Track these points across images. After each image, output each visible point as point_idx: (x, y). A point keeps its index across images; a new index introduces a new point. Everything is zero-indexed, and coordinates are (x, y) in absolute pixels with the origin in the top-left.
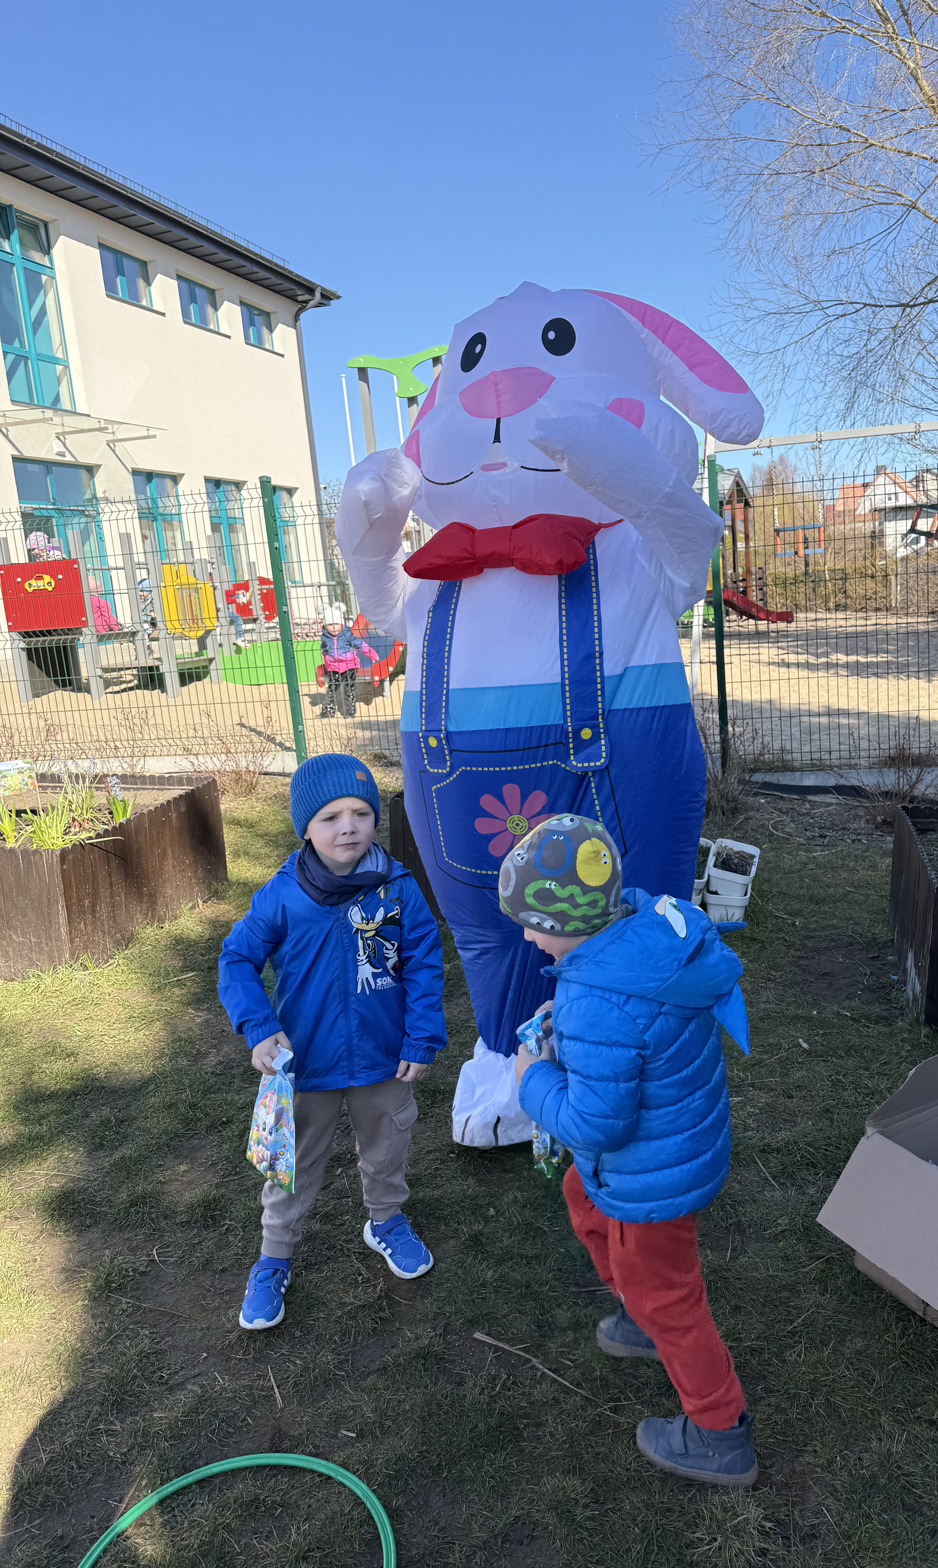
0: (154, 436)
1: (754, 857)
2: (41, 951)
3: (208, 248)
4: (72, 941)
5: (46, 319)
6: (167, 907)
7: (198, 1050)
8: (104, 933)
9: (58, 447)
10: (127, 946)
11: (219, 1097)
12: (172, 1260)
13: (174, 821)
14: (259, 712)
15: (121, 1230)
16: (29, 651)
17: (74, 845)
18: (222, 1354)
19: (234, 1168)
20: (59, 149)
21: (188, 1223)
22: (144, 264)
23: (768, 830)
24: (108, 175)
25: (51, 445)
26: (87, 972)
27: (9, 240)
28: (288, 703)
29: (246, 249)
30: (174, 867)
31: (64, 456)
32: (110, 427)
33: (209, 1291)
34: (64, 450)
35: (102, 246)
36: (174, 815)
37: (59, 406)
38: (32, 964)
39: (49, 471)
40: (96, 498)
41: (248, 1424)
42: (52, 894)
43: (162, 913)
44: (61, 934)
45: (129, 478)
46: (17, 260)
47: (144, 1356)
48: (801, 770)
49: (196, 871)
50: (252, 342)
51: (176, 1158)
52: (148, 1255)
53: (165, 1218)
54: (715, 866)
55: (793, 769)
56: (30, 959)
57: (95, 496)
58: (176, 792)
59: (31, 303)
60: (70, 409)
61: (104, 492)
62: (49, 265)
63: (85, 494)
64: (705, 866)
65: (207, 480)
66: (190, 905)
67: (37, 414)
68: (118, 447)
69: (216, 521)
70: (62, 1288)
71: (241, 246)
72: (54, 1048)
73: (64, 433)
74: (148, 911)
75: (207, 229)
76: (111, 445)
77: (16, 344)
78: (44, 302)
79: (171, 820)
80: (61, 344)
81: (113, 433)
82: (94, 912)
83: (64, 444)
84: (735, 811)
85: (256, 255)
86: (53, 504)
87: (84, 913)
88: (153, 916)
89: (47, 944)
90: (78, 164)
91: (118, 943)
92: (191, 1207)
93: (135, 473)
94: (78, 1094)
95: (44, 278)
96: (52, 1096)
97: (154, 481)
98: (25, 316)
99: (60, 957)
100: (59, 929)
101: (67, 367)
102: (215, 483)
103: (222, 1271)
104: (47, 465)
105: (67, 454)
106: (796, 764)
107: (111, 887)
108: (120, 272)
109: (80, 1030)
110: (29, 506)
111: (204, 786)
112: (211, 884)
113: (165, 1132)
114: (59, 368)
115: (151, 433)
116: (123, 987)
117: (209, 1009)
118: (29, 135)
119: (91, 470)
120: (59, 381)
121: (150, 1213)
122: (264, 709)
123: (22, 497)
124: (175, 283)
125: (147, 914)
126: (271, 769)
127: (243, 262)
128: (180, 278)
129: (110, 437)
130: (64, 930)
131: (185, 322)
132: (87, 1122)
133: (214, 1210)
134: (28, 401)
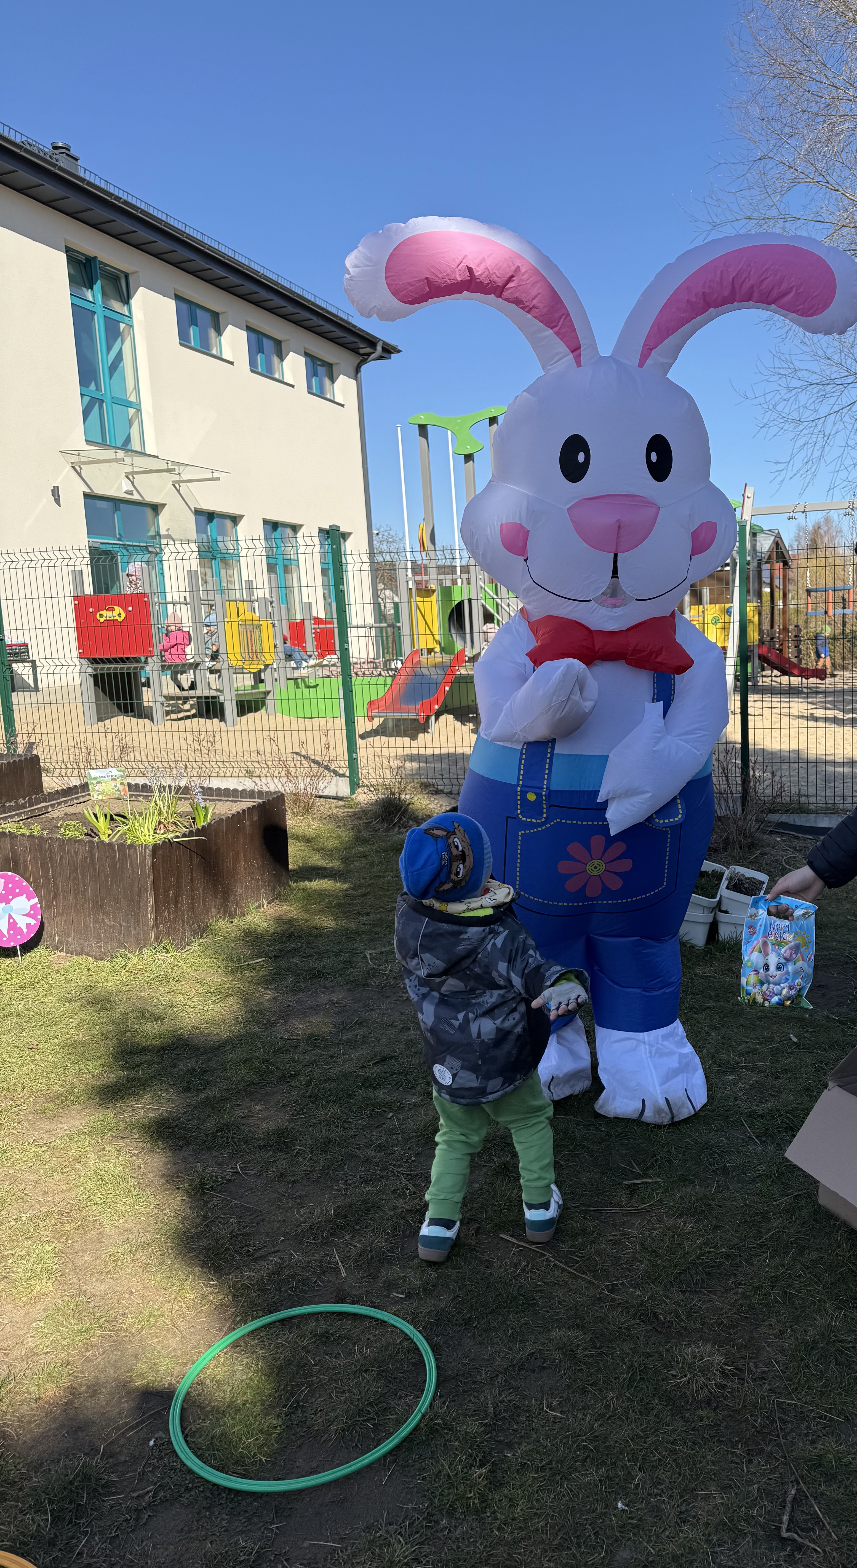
0: (218, 479)
1: (763, 883)
2: (129, 934)
3: (278, 301)
4: (157, 926)
5: (121, 365)
6: (237, 905)
7: (268, 1020)
8: (184, 922)
9: (126, 486)
10: (202, 936)
11: (288, 1057)
12: (253, 1172)
13: (247, 828)
14: (317, 740)
15: (209, 1149)
16: (95, 677)
17: (164, 842)
18: (296, 1239)
19: (302, 1109)
20: (143, 206)
21: (265, 1146)
22: (215, 315)
23: (781, 864)
24: (187, 232)
25: (120, 484)
26: (167, 955)
27: (92, 289)
28: (344, 732)
29: (314, 304)
30: (245, 869)
31: (132, 494)
32: (177, 468)
33: (283, 1195)
34: (133, 489)
35: (178, 298)
36: (248, 823)
37: (129, 447)
38: (120, 945)
39: (117, 509)
40: (160, 535)
41: (319, 1285)
42: (142, 883)
43: (232, 909)
44: (148, 920)
45: (192, 518)
46: (99, 309)
47: (233, 1236)
48: (816, 812)
49: (263, 875)
50: (314, 391)
51: (252, 1100)
52: (232, 1168)
53: (246, 1142)
54: (727, 888)
55: (808, 812)
56: (119, 941)
57: (158, 534)
58: (247, 804)
59: (109, 348)
60: (139, 450)
61: (168, 530)
62: (127, 314)
63: (149, 531)
64: (718, 889)
65: (265, 522)
66: (256, 904)
67: (110, 454)
68: (183, 488)
69: (272, 561)
70: (163, 1188)
71: (309, 301)
72: (143, 1015)
73: (133, 473)
74: (221, 906)
75: (277, 284)
76: (177, 485)
77: (93, 387)
78: (121, 349)
79: (244, 827)
80: (135, 388)
81: (179, 474)
82: (176, 902)
83: (133, 483)
84: (752, 846)
85: (323, 309)
86: (119, 540)
87: (169, 903)
88: (225, 912)
89: (135, 928)
90: (160, 221)
91: (194, 933)
92: (268, 1134)
93: (198, 512)
94: (166, 1050)
95: (122, 326)
96: (144, 1050)
97: (215, 520)
98: (104, 360)
99: (145, 940)
100: (147, 915)
101: (139, 410)
102: (272, 526)
103: (294, 1182)
104: (116, 502)
105: (135, 492)
106: (811, 807)
107: (192, 882)
108: (194, 322)
109: (166, 1000)
110: (97, 541)
111: (274, 799)
112: (275, 887)
113: (242, 1080)
114: (132, 411)
115: (216, 475)
116: (199, 968)
117: (276, 989)
118: (116, 193)
119: (156, 508)
120: (131, 424)
121: (233, 1138)
122: (323, 737)
123: (90, 532)
124: (244, 334)
125: (220, 909)
126: (326, 793)
127: (309, 316)
128: (249, 329)
129: (177, 478)
130: (151, 916)
131: (252, 371)
132: (176, 1069)
133: (286, 1138)
134: (100, 441)
